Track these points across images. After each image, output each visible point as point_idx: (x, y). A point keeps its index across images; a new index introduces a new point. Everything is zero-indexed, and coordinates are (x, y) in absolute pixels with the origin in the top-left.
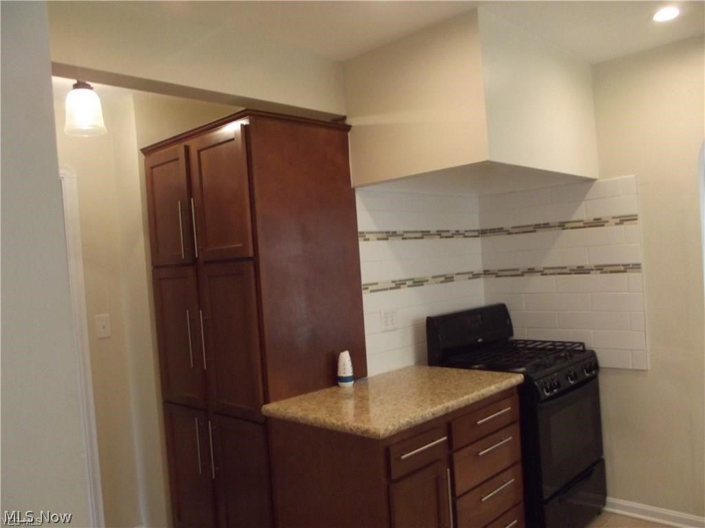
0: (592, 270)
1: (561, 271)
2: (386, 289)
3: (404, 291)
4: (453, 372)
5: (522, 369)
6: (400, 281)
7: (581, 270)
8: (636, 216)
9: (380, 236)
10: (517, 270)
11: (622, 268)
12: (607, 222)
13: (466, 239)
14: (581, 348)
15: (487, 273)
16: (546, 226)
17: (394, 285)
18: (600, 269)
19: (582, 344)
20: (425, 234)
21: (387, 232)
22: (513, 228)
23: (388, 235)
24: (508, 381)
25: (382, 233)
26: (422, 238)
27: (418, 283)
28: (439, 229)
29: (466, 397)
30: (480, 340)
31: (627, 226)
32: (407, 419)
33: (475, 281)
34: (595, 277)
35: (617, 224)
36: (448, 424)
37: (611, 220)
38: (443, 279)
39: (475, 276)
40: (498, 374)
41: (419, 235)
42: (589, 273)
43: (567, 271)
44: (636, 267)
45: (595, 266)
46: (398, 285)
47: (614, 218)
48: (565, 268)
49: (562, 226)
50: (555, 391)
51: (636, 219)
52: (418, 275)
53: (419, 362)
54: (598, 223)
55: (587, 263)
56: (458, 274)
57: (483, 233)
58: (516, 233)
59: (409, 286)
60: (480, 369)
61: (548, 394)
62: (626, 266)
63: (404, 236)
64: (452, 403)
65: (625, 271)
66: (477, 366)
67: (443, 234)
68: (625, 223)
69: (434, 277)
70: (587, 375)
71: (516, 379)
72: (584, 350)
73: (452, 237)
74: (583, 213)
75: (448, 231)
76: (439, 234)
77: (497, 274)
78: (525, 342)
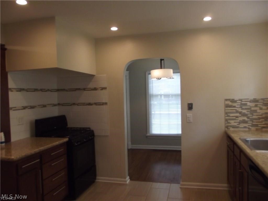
0: (93, 104)
1: (84, 104)
2: (19, 110)
3: (27, 110)
4: (44, 138)
5: (69, 137)
6: (25, 106)
7: (90, 104)
8: (106, 87)
9: (17, 90)
10: (69, 103)
11: (102, 104)
12: (98, 89)
13: (52, 92)
14: (89, 129)
15: (59, 104)
16: (79, 89)
17: (23, 108)
18: (96, 104)
19: (90, 128)
20: (36, 90)
21: (21, 89)
22: (68, 89)
23: (20, 90)
24: (62, 140)
25: (18, 89)
26: (34, 91)
27: (32, 107)
28: (41, 88)
29: (47, 146)
30: (55, 128)
31: (104, 91)
32: (25, 154)
33: (54, 107)
34: (94, 106)
35: (101, 90)
36: (40, 155)
37: (99, 88)
38: (42, 106)
39: (55, 105)
40: (60, 138)
41: (33, 90)
42: (92, 105)
43: (85, 104)
44: (106, 104)
45: (94, 103)
46: (24, 108)
47: (100, 88)
48: (85, 103)
49: (84, 89)
50: (79, 143)
51: (106, 89)
52: (32, 104)
53: (32, 136)
54: (95, 89)
55: (92, 102)
56: (48, 104)
57: (58, 90)
58: (70, 91)
59: (29, 108)
60: (54, 137)
61: (76, 144)
62: (103, 103)
63: (27, 90)
64: (42, 148)
65: (103, 105)
66: (53, 136)
67: (43, 90)
68: (104, 90)
69: (39, 105)
70: (90, 138)
71: (66, 140)
72: (90, 130)
73: (46, 91)
74: (91, 85)
75: (45, 89)
76: (42, 90)
77: (63, 105)
78: (71, 128)
